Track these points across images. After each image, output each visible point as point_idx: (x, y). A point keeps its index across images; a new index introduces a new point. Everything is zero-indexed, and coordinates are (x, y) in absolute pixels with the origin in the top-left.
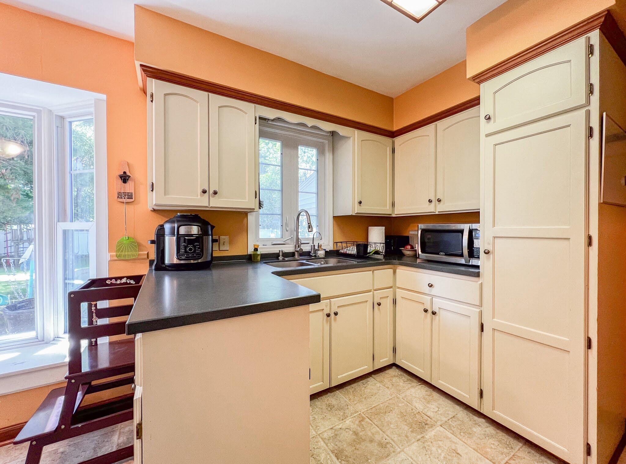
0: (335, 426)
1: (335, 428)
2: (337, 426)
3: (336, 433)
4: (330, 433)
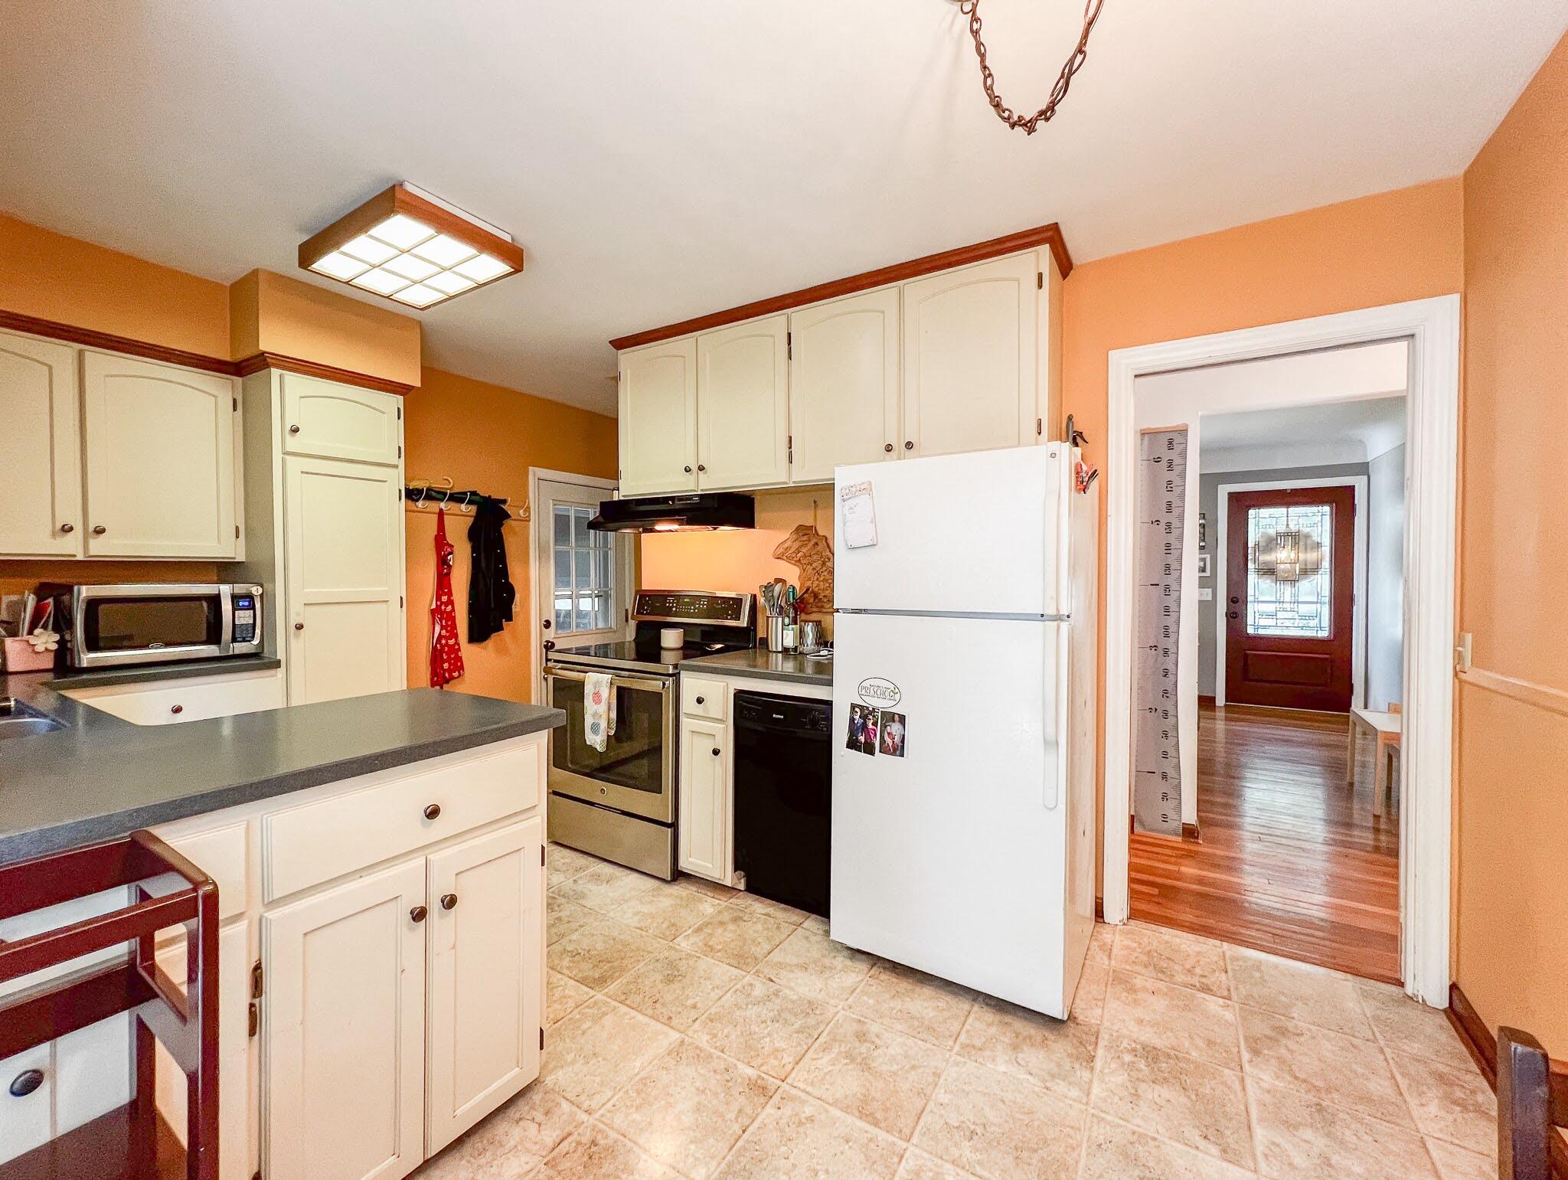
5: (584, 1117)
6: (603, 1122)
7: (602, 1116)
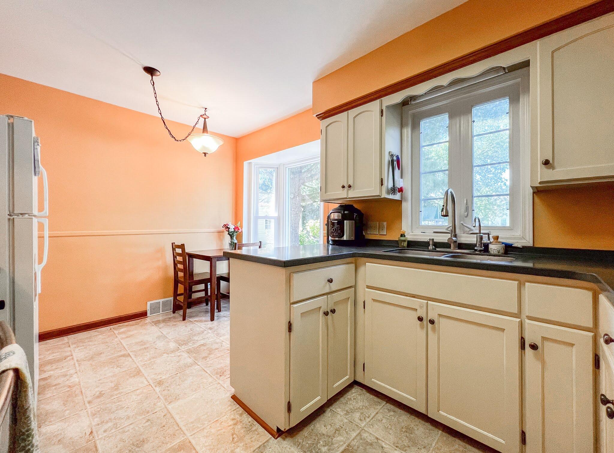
0: (383, 441)
1: (380, 441)
2: (383, 443)
3: (374, 444)
4: (370, 439)
5: (221, 382)
6: (216, 380)
7: (215, 382)
